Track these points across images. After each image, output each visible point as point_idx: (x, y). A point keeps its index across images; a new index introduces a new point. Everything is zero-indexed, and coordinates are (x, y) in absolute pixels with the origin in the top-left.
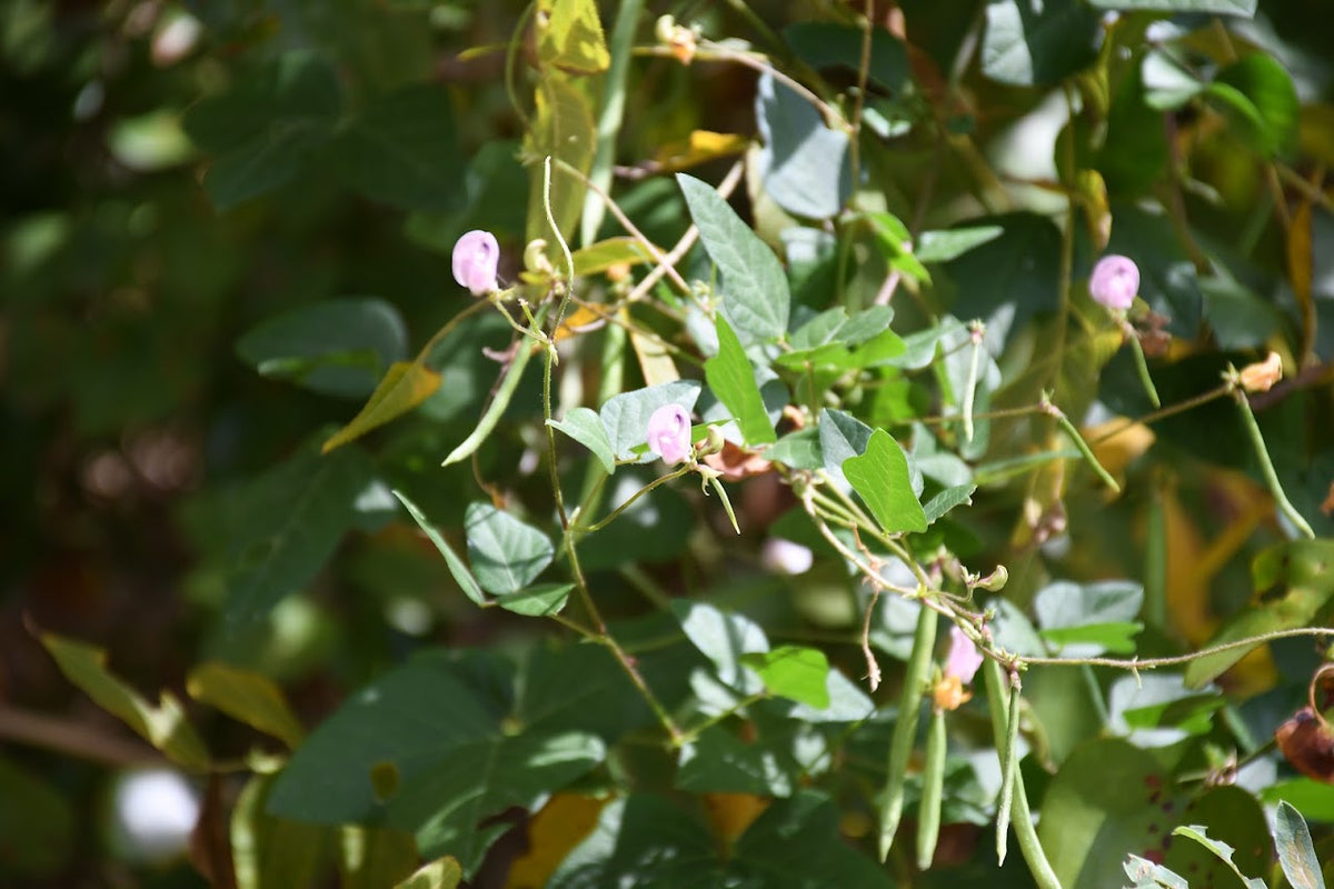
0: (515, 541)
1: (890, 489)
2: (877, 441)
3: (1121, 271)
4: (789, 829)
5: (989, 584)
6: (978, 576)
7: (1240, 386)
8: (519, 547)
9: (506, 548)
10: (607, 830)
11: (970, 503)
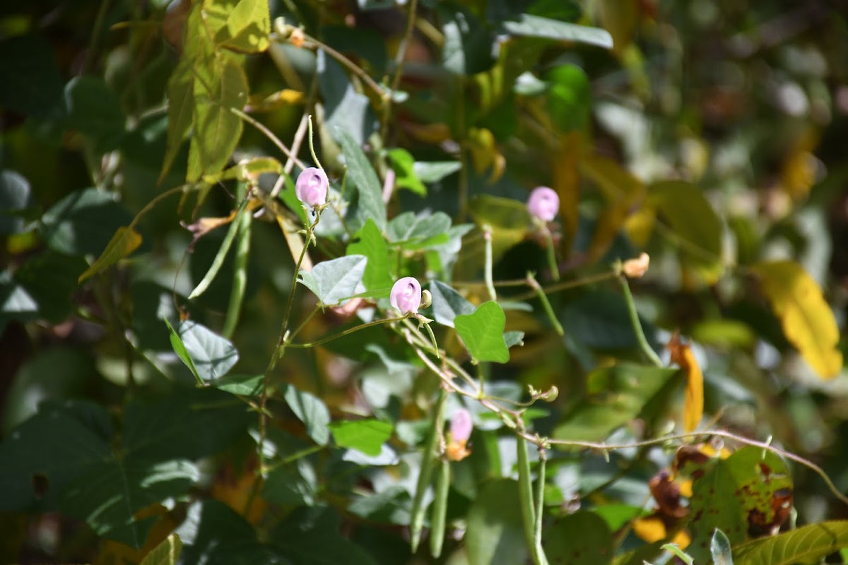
0: (213, 347)
1: (485, 336)
2: (486, 308)
3: (546, 198)
4: (307, 526)
5: (547, 397)
6: (540, 392)
7: (623, 273)
8: (215, 351)
9: (208, 350)
10: (193, 522)
11: (522, 344)
